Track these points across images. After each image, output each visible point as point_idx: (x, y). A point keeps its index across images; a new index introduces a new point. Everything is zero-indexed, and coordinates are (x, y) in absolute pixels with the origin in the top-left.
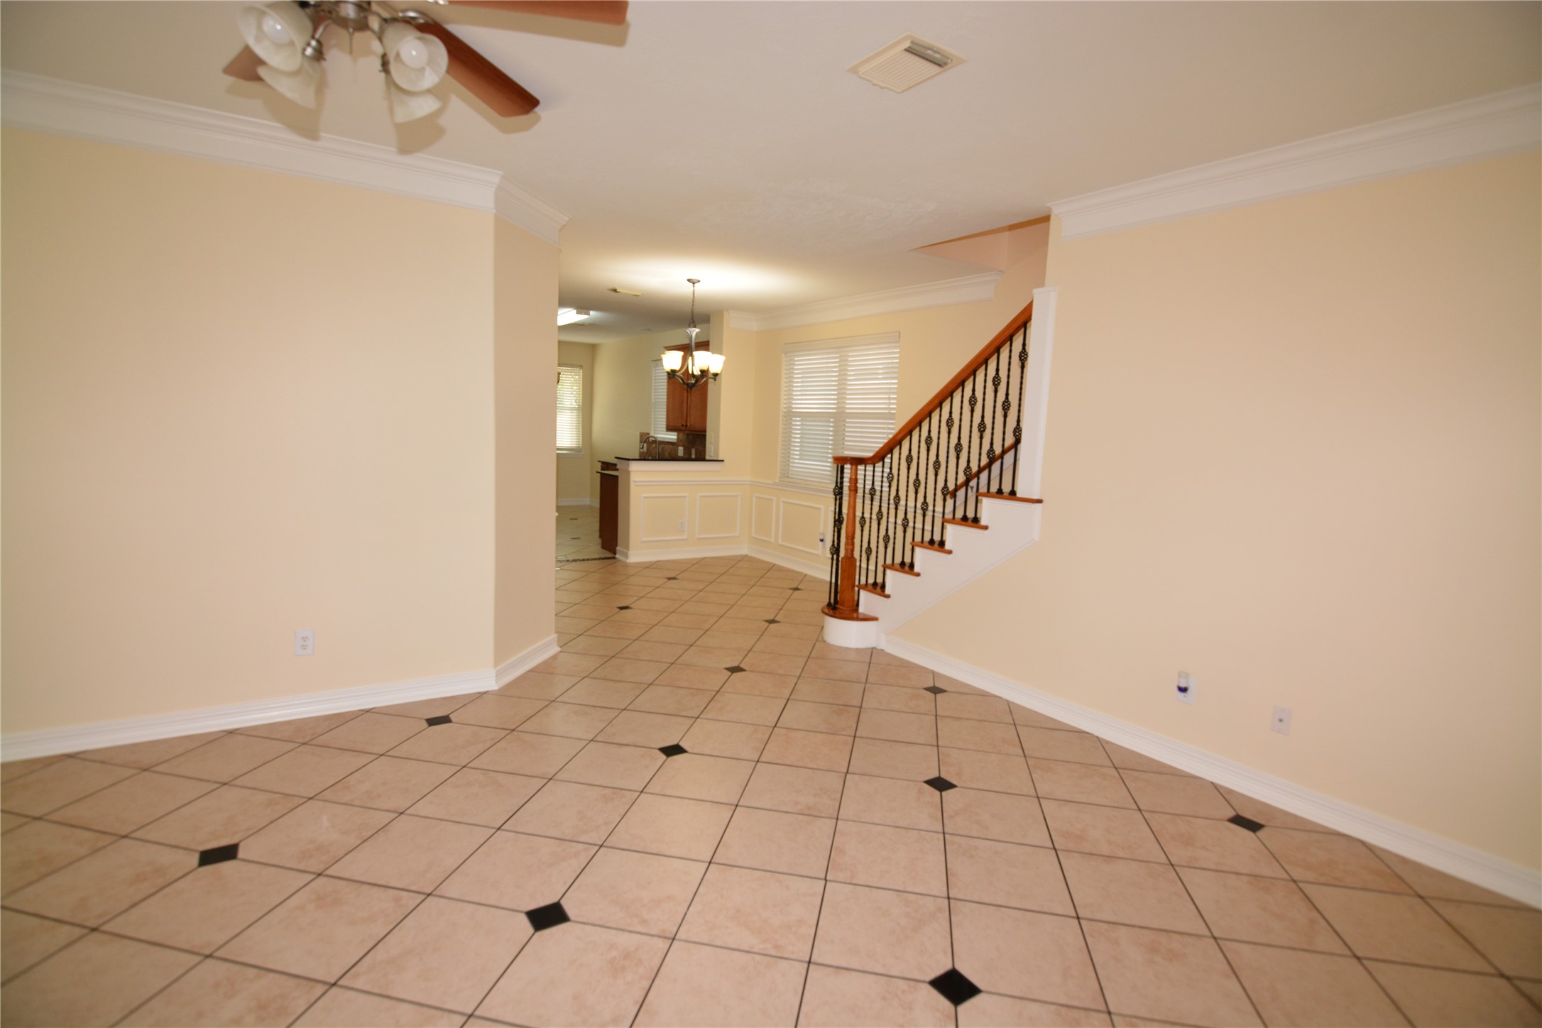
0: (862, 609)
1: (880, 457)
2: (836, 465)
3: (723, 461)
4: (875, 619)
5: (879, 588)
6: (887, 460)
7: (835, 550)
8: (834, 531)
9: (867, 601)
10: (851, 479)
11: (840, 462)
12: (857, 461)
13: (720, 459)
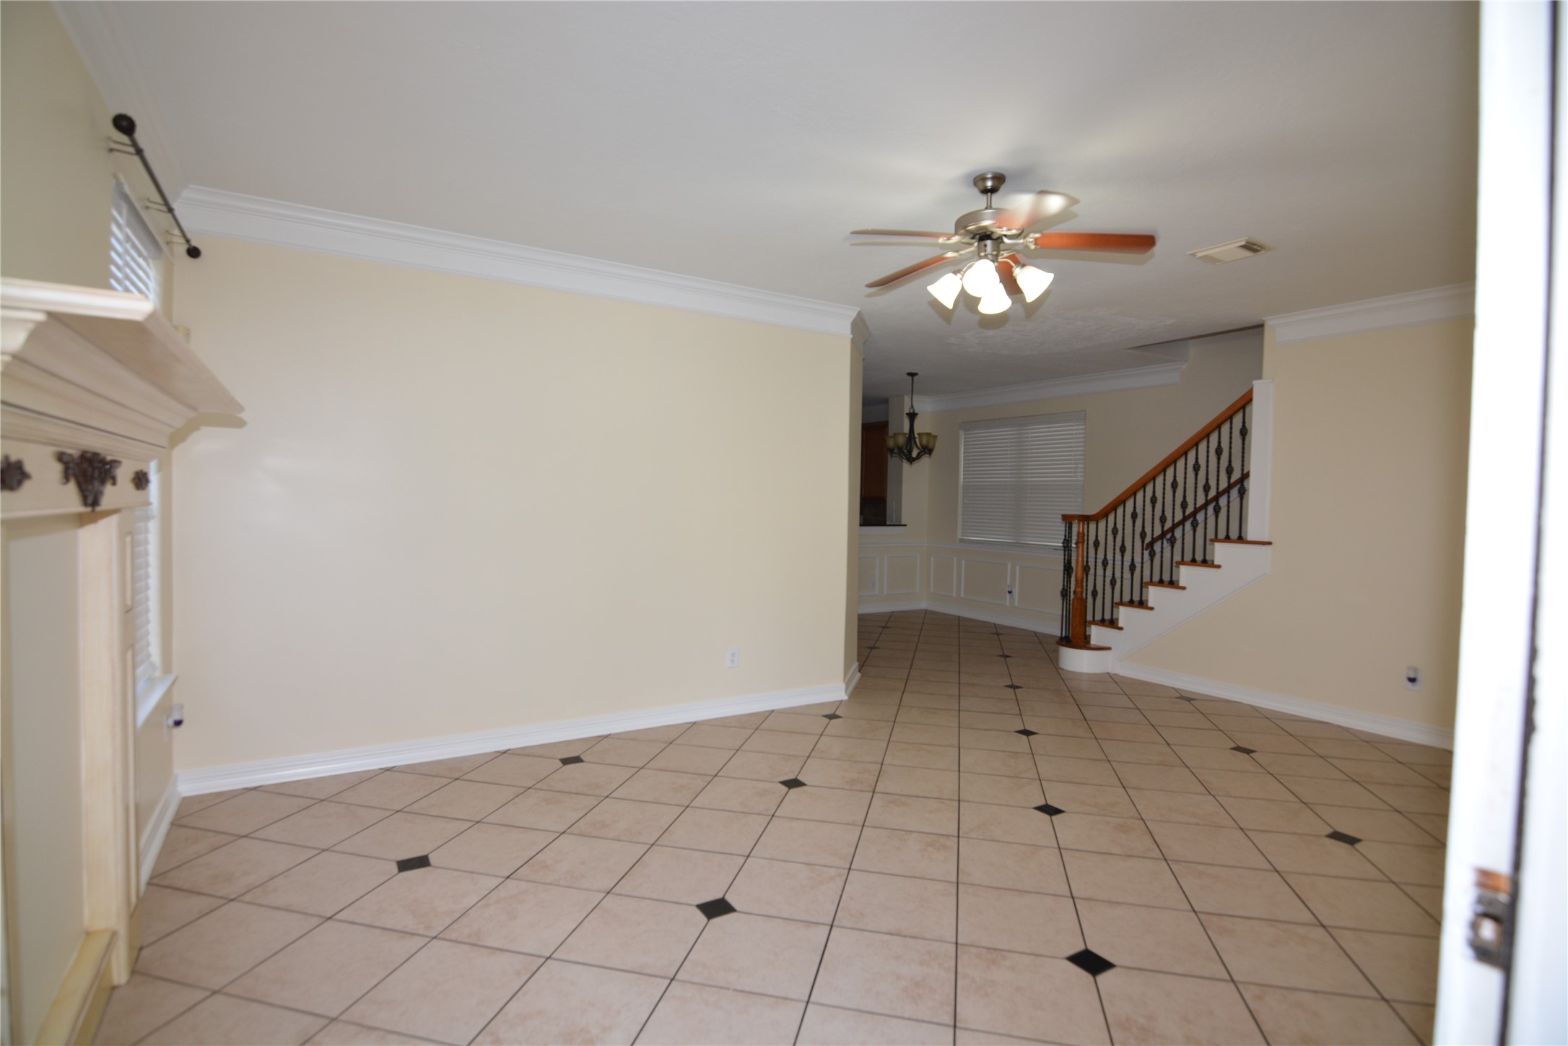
0: (1093, 642)
1: (1104, 514)
2: (1064, 525)
3: (905, 525)
4: (1109, 649)
5: (1113, 623)
6: (1111, 517)
7: (1065, 593)
8: (1064, 578)
9: (1097, 634)
10: (1079, 533)
11: (1068, 519)
12: (1086, 519)
13: (903, 523)
